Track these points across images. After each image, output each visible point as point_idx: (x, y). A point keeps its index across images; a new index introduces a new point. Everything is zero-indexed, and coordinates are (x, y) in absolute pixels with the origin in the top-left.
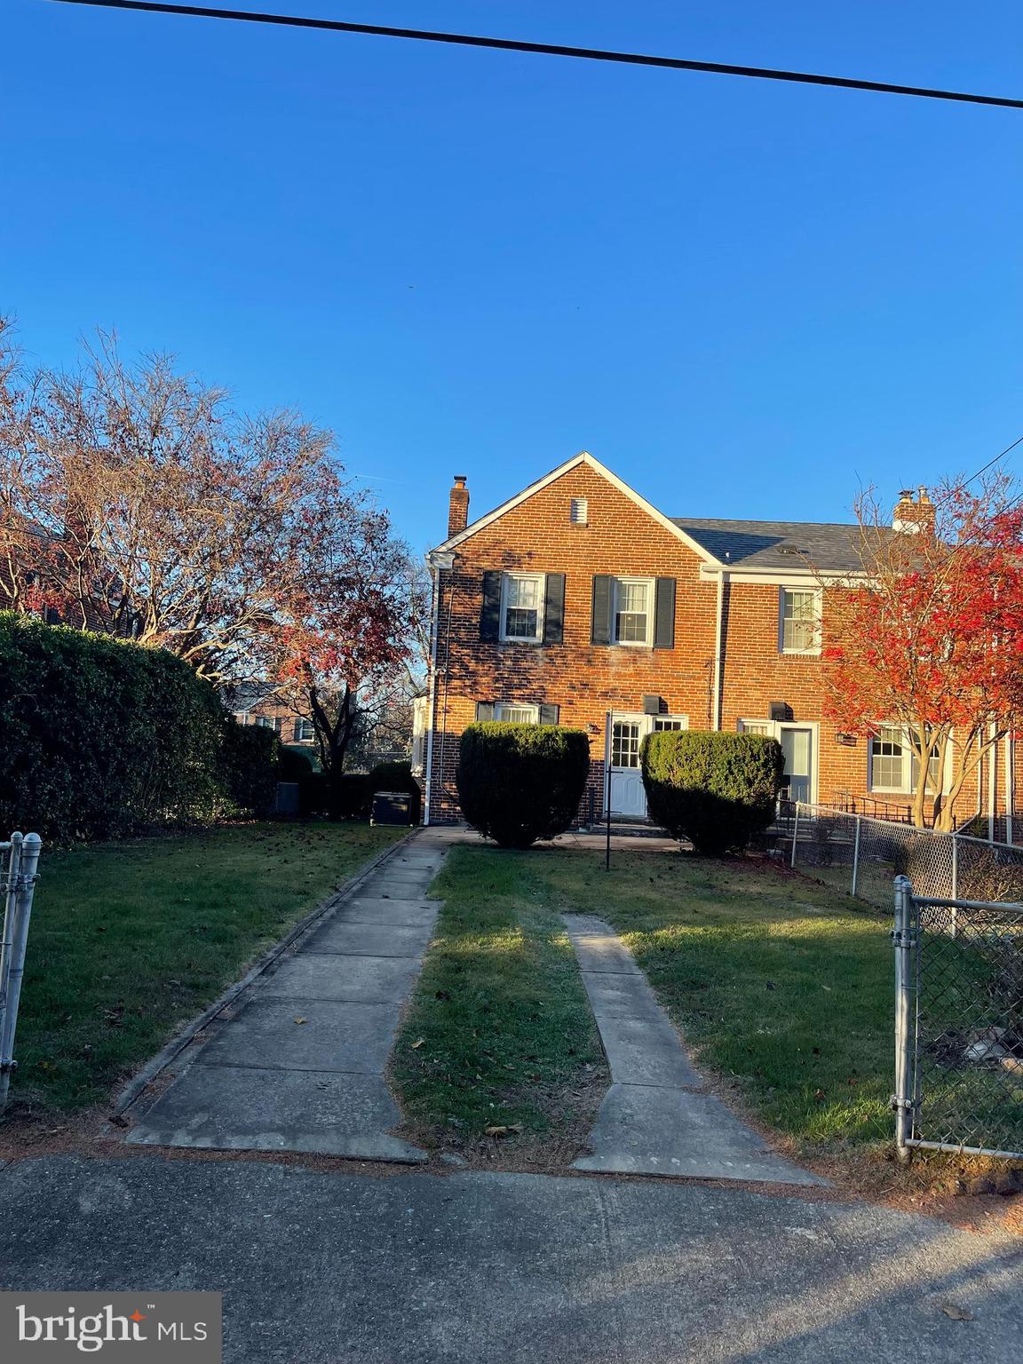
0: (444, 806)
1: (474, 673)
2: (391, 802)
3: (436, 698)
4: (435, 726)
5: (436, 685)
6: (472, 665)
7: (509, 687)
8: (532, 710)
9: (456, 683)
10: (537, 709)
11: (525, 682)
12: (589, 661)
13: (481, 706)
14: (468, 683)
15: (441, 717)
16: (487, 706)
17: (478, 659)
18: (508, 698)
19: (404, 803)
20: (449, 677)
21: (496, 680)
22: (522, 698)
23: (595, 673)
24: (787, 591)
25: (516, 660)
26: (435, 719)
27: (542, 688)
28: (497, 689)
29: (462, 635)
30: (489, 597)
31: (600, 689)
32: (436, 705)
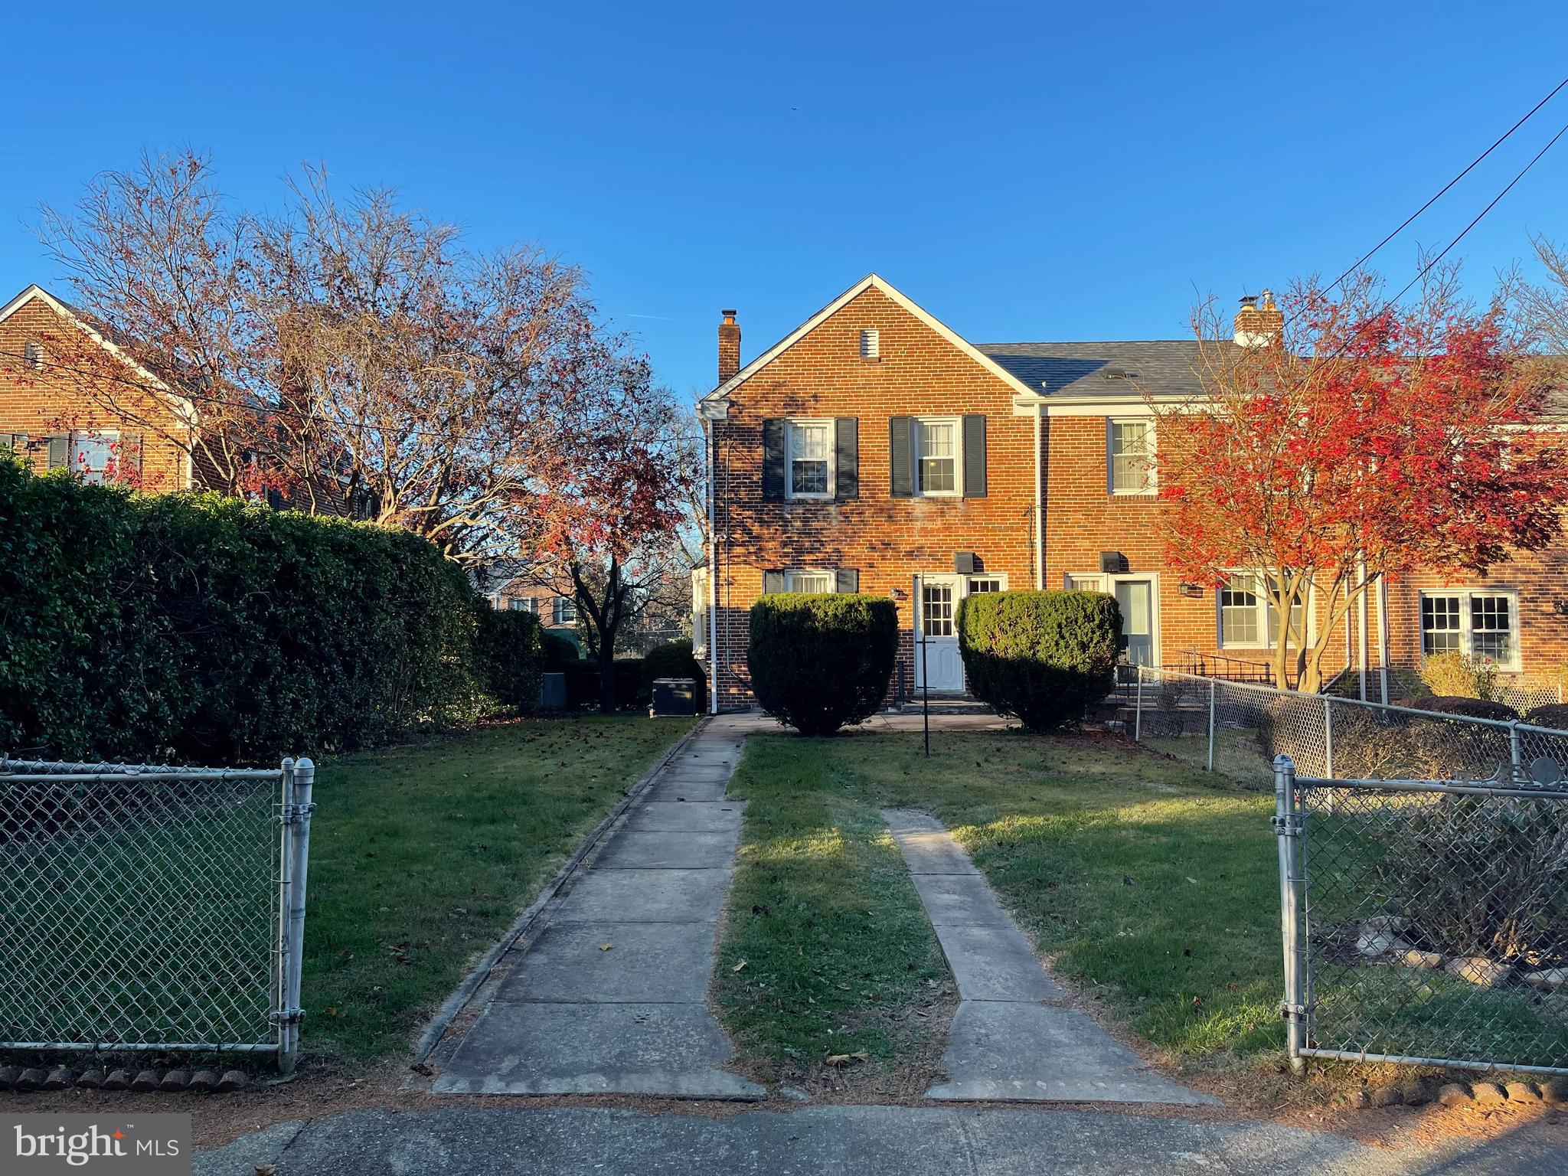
0: (733, 691)
1: (758, 538)
2: (673, 689)
3: (717, 569)
4: (717, 601)
5: (717, 553)
6: (756, 529)
7: (800, 551)
8: (827, 576)
9: (738, 550)
10: (833, 576)
11: (817, 545)
12: (890, 517)
13: (769, 576)
14: (752, 549)
15: (724, 590)
16: (775, 574)
17: (761, 521)
18: (799, 564)
19: (687, 690)
20: (730, 544)
21: (785, 544)
22: (815, 564)
23: (896, 531)
24: (1115, 422)
25: (806, 521)
26: (717, 593)
27: (837, 551)
28: (786, 555)
29: (743, 494)
30: (772, 449)
31: (904, 548)
32: (717, 577)
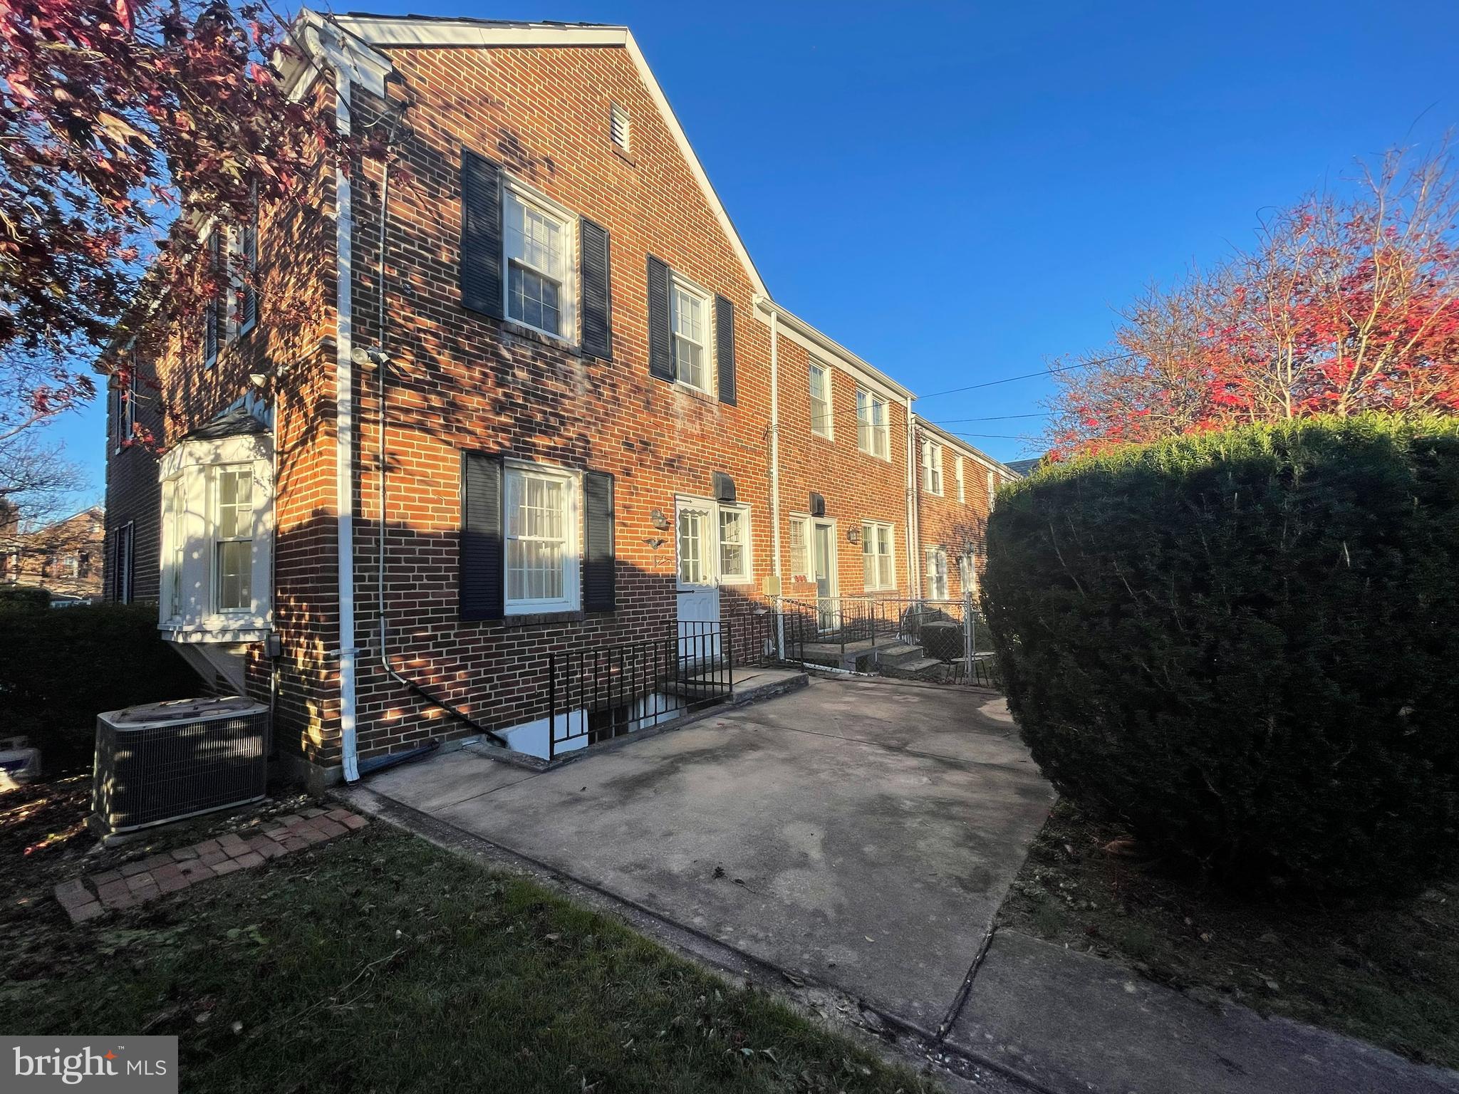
1: (450, 381)
3: (355, 429)
4: (357, 504)
5: (356, 392)
6: (445, 360)
7: (528, 426)
9: (404, 397)
10: (577, 481)
11: (553, 421)
12: (648, 403)
13: (472, 463)
14: (436, 401)
15: (375, 480)
16: (484, 463)
18: (526, 451)
20: (387, 378)
21: (499, 407)
22: (551, 454)
23: (657, 425)
24: (809, 361)
25: (536, 373)
26: (356, 485)
27: (582, 437)
28: (504, 429)
29: (416, 279)
30: (477, 215)
31: (665, 454)
32: (356, 447)
